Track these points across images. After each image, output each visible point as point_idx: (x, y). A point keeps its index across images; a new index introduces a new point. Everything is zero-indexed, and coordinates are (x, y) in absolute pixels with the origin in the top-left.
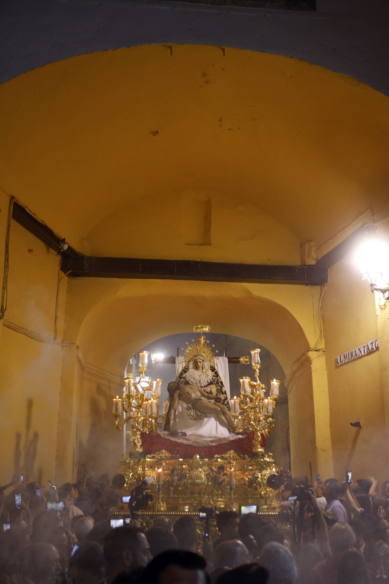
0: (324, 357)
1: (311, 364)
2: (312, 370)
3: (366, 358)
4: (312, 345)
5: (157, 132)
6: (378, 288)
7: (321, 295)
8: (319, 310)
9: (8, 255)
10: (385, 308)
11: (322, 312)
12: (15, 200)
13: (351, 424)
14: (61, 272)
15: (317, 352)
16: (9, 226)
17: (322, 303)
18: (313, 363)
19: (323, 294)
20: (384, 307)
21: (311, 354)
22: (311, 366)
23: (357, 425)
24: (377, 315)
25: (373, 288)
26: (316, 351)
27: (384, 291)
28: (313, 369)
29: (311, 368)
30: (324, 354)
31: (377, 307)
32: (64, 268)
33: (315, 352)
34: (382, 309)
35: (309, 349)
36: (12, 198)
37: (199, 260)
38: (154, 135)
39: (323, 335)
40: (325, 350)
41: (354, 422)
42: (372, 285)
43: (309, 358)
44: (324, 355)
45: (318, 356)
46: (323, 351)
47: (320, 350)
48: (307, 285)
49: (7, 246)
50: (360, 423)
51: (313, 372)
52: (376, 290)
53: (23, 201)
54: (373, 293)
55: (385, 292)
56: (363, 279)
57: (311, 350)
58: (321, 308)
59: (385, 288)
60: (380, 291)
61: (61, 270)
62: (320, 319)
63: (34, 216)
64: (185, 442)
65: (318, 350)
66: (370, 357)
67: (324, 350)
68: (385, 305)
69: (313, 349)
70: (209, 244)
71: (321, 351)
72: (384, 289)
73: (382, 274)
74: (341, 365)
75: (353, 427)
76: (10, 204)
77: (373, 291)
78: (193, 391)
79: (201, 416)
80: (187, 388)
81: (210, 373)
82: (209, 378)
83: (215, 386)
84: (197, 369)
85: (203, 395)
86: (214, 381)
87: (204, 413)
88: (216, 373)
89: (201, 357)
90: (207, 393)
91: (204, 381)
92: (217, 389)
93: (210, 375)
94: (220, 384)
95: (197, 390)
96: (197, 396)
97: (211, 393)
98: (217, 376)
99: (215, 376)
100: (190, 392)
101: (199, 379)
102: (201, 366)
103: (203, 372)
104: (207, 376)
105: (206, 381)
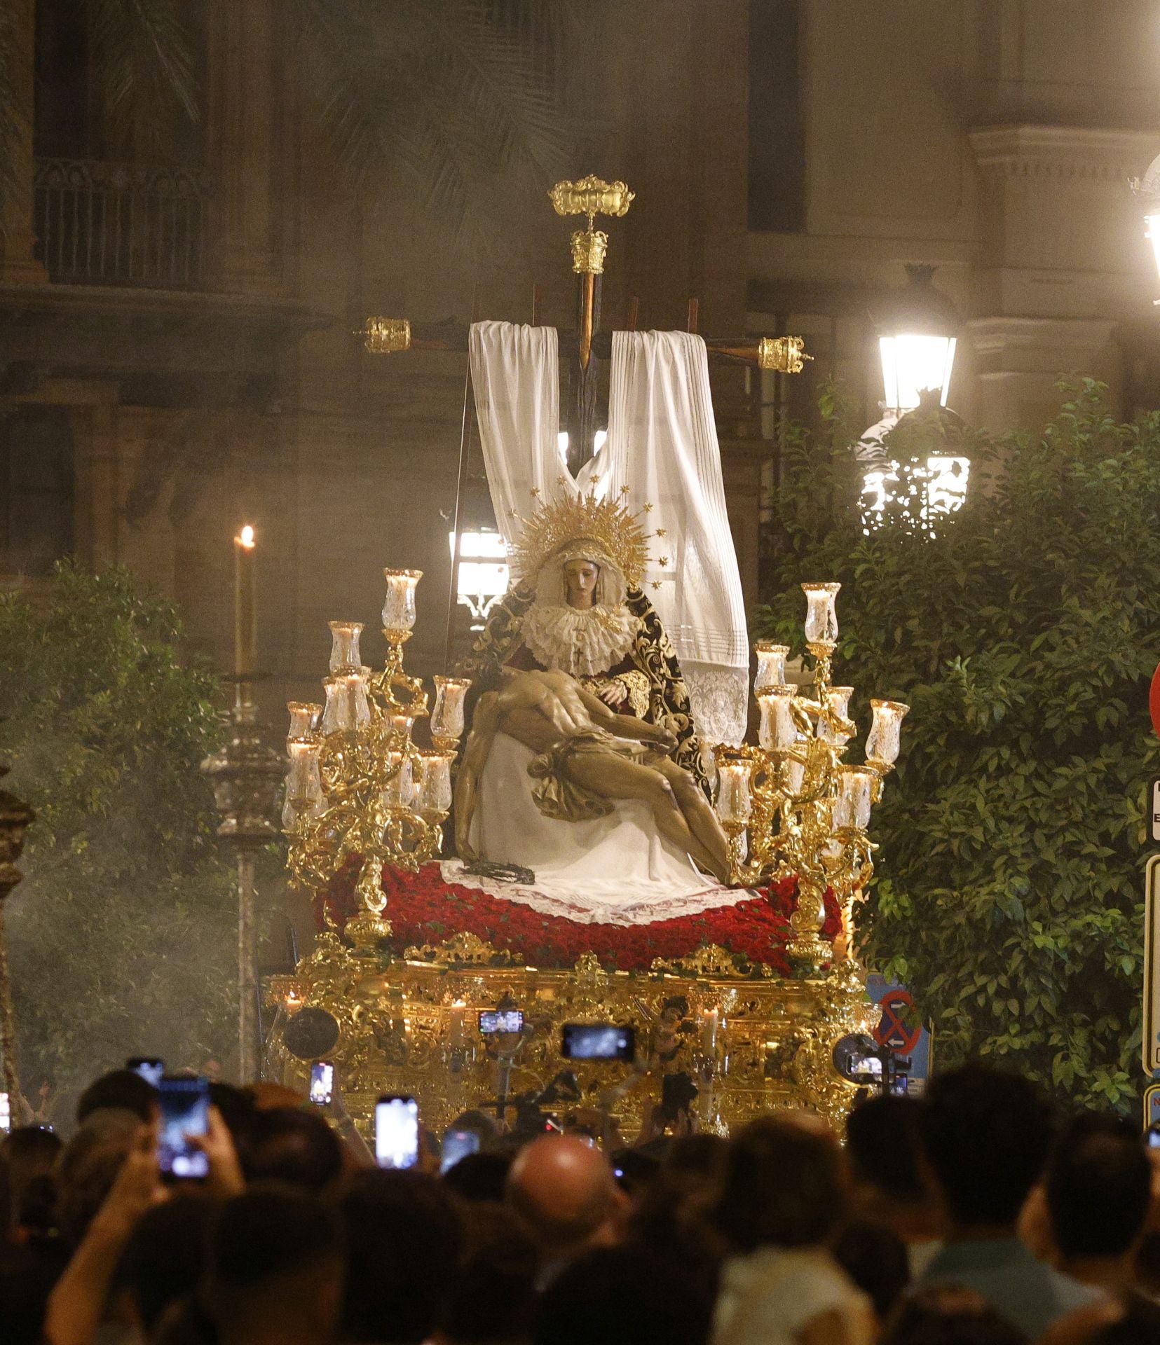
78: (556, 701)
79: (590, 804)
80: (534, 684)
81: (627, 623)
82: (620, 639)
83: (643, 678)
84: (571, 597)
85: (595, 716)
86: (641, 655)
87: (603, 796)
88: (651, 619)
89: (592, 554)
90: (613, 707)
91: (600, 652)
92: (654, 692)
93: (627, 629)
94: (665, 670)
95: (575, 697)
96: (574, 721)
97: (626, 707)
98: (656, 633)
99: (646, 635)
100: (545, 705)
101: (575, 645)
102: (592, 588)
103: (595, 615)
104: (611, 631)
105: (608, 653)
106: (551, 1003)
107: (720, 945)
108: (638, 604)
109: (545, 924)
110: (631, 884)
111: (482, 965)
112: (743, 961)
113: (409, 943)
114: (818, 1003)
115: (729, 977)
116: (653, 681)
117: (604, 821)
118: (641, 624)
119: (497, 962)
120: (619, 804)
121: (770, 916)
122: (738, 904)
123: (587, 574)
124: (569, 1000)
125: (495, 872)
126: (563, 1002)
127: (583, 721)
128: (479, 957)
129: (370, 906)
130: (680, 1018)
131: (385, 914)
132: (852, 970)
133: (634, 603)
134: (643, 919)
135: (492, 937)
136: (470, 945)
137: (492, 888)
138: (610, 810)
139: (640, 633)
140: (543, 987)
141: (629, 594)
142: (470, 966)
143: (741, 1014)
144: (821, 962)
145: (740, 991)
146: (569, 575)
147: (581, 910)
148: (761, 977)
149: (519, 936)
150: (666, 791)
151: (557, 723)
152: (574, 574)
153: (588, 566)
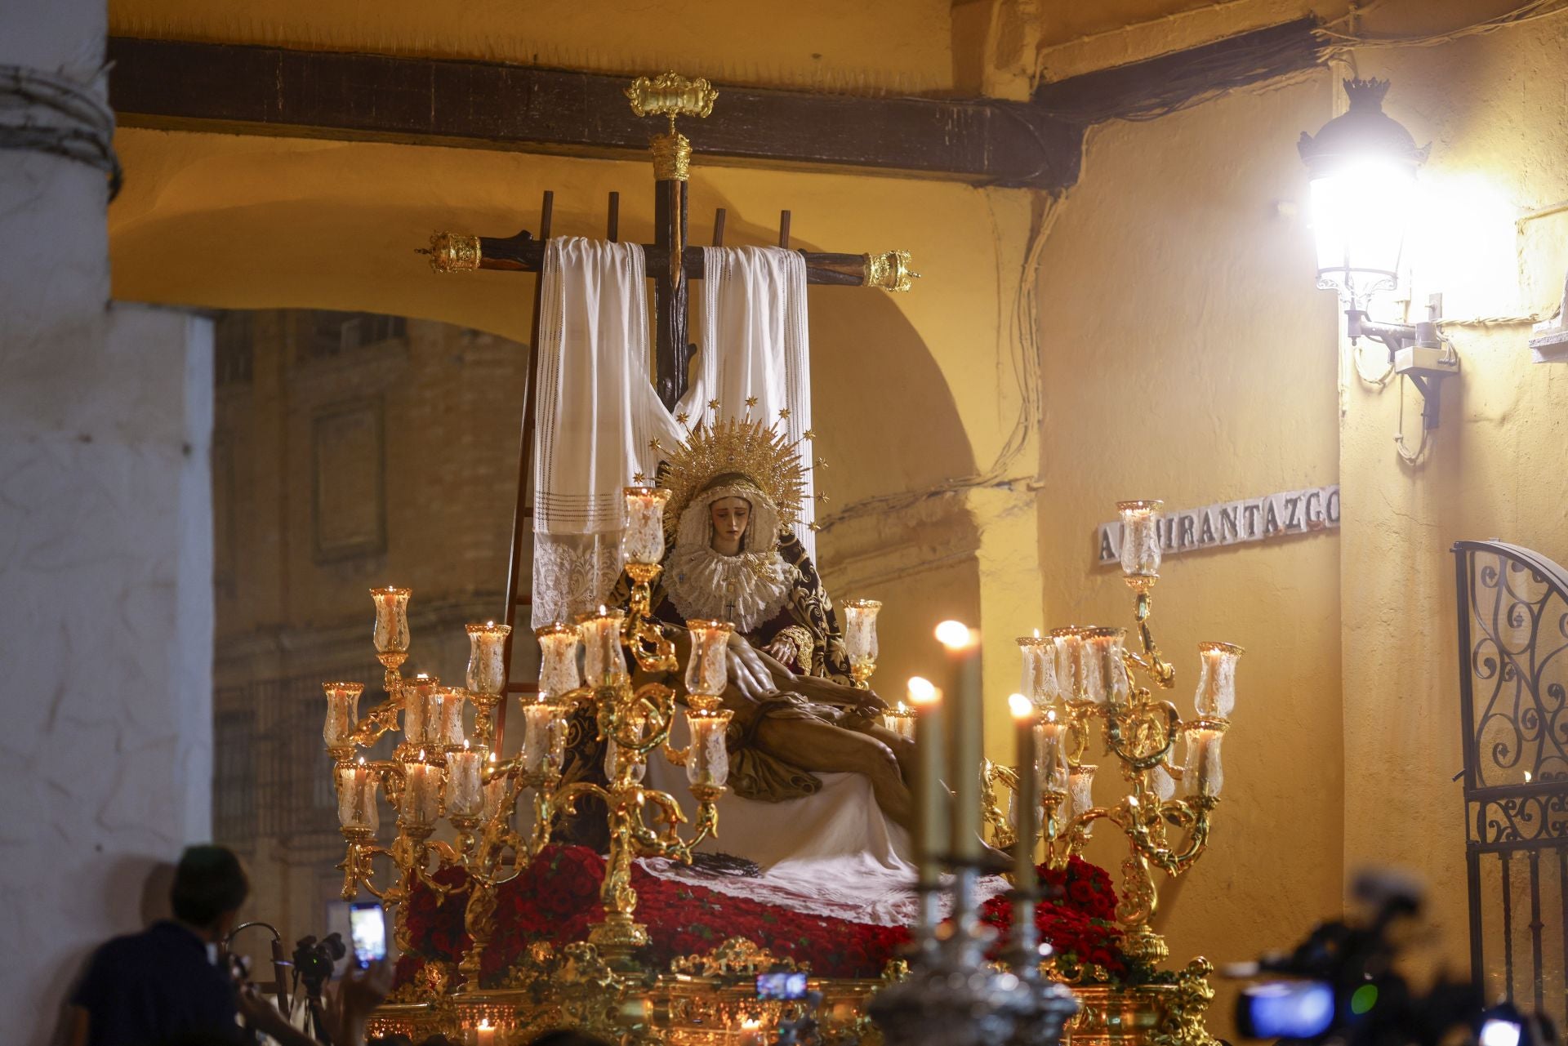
0: (1035, 513)
1: (976, 543)
2: (980, 573)
3: (1256, 553)
4: (984, 458)
6: (1373, 325)
7: (1035, 232)
8: (1024, 302)
10: (1381, 392)
11: (1034, 311)
15: (1005, 490)
17: (1036, 269)
18: (985, 538)
19: (1048, 232)
20: (1376, 387)
21: (979, 500)
22: (978, 553)
24: (1344, 413)
25: (1357, 326)
26: (999, 484)
27: (1394, 340)
28: (984, 566)
29: (975, 560)
30: (1032, 501)
33: (997, 491)
35: (970, 478)
39: (1035, 416)
40: (1041, 484)
42: (1354, 314)
43: (969, 514)
44: (1035, 506)
45: (1009, 511)
46: (1030, 489)
47: (1016, 480)
48: (976, 187)
51: (983, 580)
52: (1368, 333)
54: (1352, 342)
55: (1400, 343)
57: (979, 480)
58: (1032, 295)
59: (1398, 329)
60: (1379, 338)
62: (1027, 344)
65: (1009, 483)
66: (1275, 554)
67: (1035, 485)
68: (1382, 381)
69: (990, 475)
71: (1021, 487)
72: (1395, 331)
73: (1395, 277)
78: (737, 660)
79: (796, 780)
81: (779, 568)
82: (776, 590)
83: (810, 634)
84: (717, 542)
86: (799, 608)
87: (810, 768)
88: (805, 566)
89: (746, 490)
90: (790, 666)
91: (754, 606)
93: (781, 577)
94: (826, 624)
95: (754, 655)
96: (760, 683)
98: (813, 581)
99: (803, 585)
101: (727, 597)
102: (742, 530)
103: (746, 563)
104: (765, 581)
105: (762, 606)
106: (853, 1022)
108: (791, 549)
112: (1070, 963)
113: (673, 952)
118: (796, 572)
126: (867, 1020)
127: (768, 683)
129: (621, 907)
131: (636, 917)
133: (786, 548)
136: (743, 954)
139: (797, 582)
141: (782, 538)
146: (717, 515)
148: (1094, 982)
149: (804, 941)
150: (890, 761)
151: (743, 686)
152: (724, 514)
153: (741, 504)
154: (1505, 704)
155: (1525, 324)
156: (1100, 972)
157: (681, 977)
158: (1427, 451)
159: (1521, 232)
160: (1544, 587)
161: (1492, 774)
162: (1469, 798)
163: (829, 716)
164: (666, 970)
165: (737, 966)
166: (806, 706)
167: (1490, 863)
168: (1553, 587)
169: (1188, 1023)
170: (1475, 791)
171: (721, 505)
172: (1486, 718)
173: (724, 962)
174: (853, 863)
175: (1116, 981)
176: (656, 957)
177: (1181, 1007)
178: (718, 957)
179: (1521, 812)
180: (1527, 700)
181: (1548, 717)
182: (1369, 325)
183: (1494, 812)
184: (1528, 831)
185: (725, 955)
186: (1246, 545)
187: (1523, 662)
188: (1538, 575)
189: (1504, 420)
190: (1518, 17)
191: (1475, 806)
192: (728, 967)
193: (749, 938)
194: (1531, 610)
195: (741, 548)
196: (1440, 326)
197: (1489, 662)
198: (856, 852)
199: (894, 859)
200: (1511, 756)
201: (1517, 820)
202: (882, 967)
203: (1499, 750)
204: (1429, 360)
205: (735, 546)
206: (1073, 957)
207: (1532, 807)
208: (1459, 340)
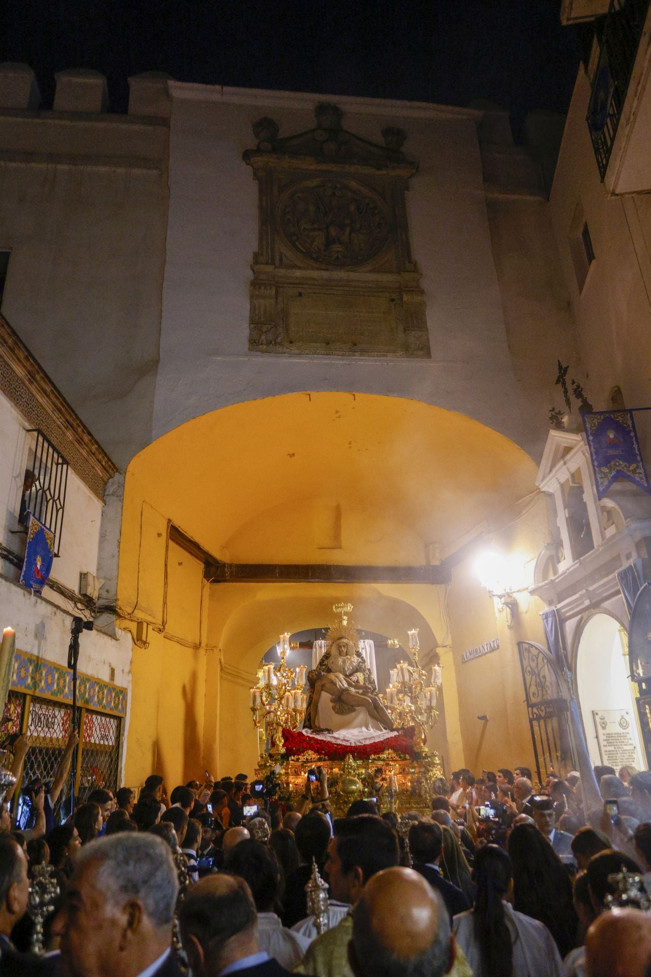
0: (452, 652)
1: (439, 659)
3: (488, 655)
4: (439, 641)
5: (294, 454)
6: (494, 593)
7: (446, 593)
8: (445, 608)
9: (167, 573)
10: (503, 611)
11: (447, 610)
12: (171, 523)
13: (479, 718)
14: (204, 579)
15: (445, 648)
16: (167, 547)
17: (447, 601)
18: (441, 658)
19: (448, 593)
21: (439, 650)
22: (440, 662)
23: (484, 718)
24: (496, 618)
25: (491, 595)
26: (443, 647)
27: (500, 597)
30: (451, 650)
31: (496, 610)
32: (207, 575)
33: (443, 648)
34: (500, 611)
35: (437, 646)
36: (169, 521)
37: (332, 564)
38: (291, 457)
39: (449, 631)
40: (452, 646)
41: (481, 715)
42: (490, 592)
43: (437, 653)
45: (446, 652)
46: (450, 647)
48: (433, 584)
49: (166, 565)
50: (486, 716)
52: (494, 595)
53: (177, 523)
54: (491, 598)
55: (502, 597)
56: (482, 586)
57: (439, 646)
58: (447, 606)
59: (502, 594)
60: (497, 597)
61: (204, 577)
62: (446, 616)
63: (185, 534)
64: (333, 741)
65: (446, 646)
66: (492, 654)
68: (502, 608)
69: (441, 645)
70: (340, 548)
71: (448, 647)
73: (498, 581)
74: (467, 661)
75: (479, 720)
76: (168, 527)
77: (490, 597)
78: (337, 680)
79: (349, 709)
80: (332, 676)
81: (355, 659)
82: (354, 664)
83: (362, 674)
84: (340, 654)
85: (349, 684)
86: (360, 668)
87: (352, 706)
88: (362, 658)
89: (345, 641)
90: (354, 682)
91: (348, 668)
92: (365, 678)
94: (367, 672)
95: (343, 679)
96: (343, 685)
97: (358, 681)
98: (364, 662)
99: (361, 662)
100: (334, 681)
101: (342, 666)
102: (346, 650)
103: (347, 658)
104: (352, 662)
105: (351, 668)
106: (338, 773)
107: (392, 750)
108: (359, 654)
109: (335, 746)
110: (362, 732)
111: (315, 761)
112: (399, 754)
113: (291, 755)
114: (426, 768)
115: (396, 760)
116: (364, 675)
117: (354, 714)
118: (360, 660)
119: (320, 760)
120: (357, 708)
121: (405, 739)
122: (395, 736)
123: (344, 646)
124: (344, 772)
125: (319, 731)
126: (342, 772)
127: (346, 686)
128: (314, 758)
129: (278, 742)
130: (381, 776)
131: (283, 746)
132: (435, 756)
134: (368, 742)
135: (318, 752)
136: (311, 754)
137: (319, 737)
138: (355, 710)
139: (360, 662)
140: (335, 768)
141: (356, 652)
142: (311, 762)
143: (400, 773)
144: (424, 753)
145: (400, 765)
146: (339, 647)
147: (348, 741)
148: (406, 759)
149: (327, 751)
150: (370, 703)
151: (338, 687)
152: (341, 647)
153: (344, 644)
154: (533, 683)
155: (527, 589)
156: (407, 757)
157: (291, 762)
158: (513, 623)
159: (524, 567)
160: (538, 651)
161: (534, 700)
162: (528, 707)
163: (358, 693)
164: (288, 760)
165: (309, 758)
166: (353, 690)
167: (535, 723)
168: (540, 651)
169: (432, 771)
170: (530, 705)
171: (339, 645)
172: (530, 685)
173: (305, 757)
174: (360, 730)
175: (412, 758)
176: (285, 757)
177: (430, 766)
178: (304, 756)
179: (541, 710)
180: (538, 680)
181: (543, 684)
182: (493, 593)
183: (535, 710)
184: (543, 714)
185: (305, 755)
186: (487, 653)
187: (536, 671)
188: (536, 648)
189: (527, 612)
190: (519, 518)
191: (530, 709)
192: (307, 759)
193: (312, 750)
194: (536, 657)
195: (347, 655)
196: (512, 593)
197: (529, 672)
198: (361, 727)
199: (370, 728)
200: (537, 695)
201: (540, 712)
202: (345, 757)
203: (534, 694)
204: (509, 600)
205: (345, 654)
206: (400, 753)
207: (543, 708)
208: (515, 595)
